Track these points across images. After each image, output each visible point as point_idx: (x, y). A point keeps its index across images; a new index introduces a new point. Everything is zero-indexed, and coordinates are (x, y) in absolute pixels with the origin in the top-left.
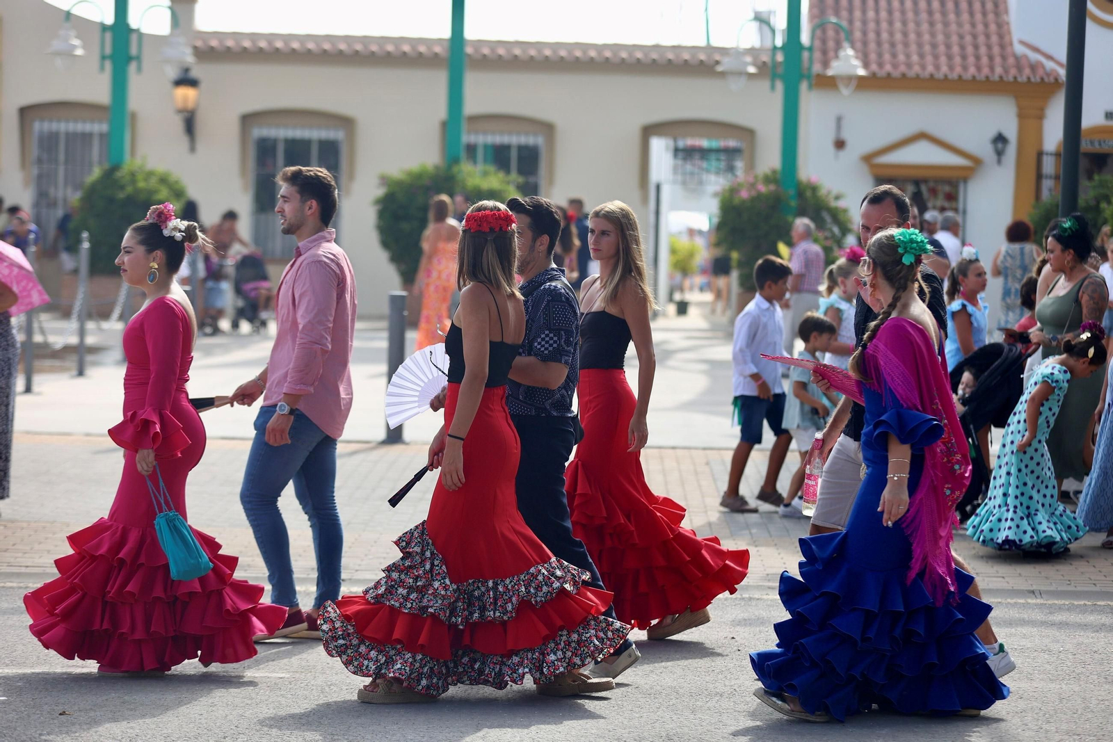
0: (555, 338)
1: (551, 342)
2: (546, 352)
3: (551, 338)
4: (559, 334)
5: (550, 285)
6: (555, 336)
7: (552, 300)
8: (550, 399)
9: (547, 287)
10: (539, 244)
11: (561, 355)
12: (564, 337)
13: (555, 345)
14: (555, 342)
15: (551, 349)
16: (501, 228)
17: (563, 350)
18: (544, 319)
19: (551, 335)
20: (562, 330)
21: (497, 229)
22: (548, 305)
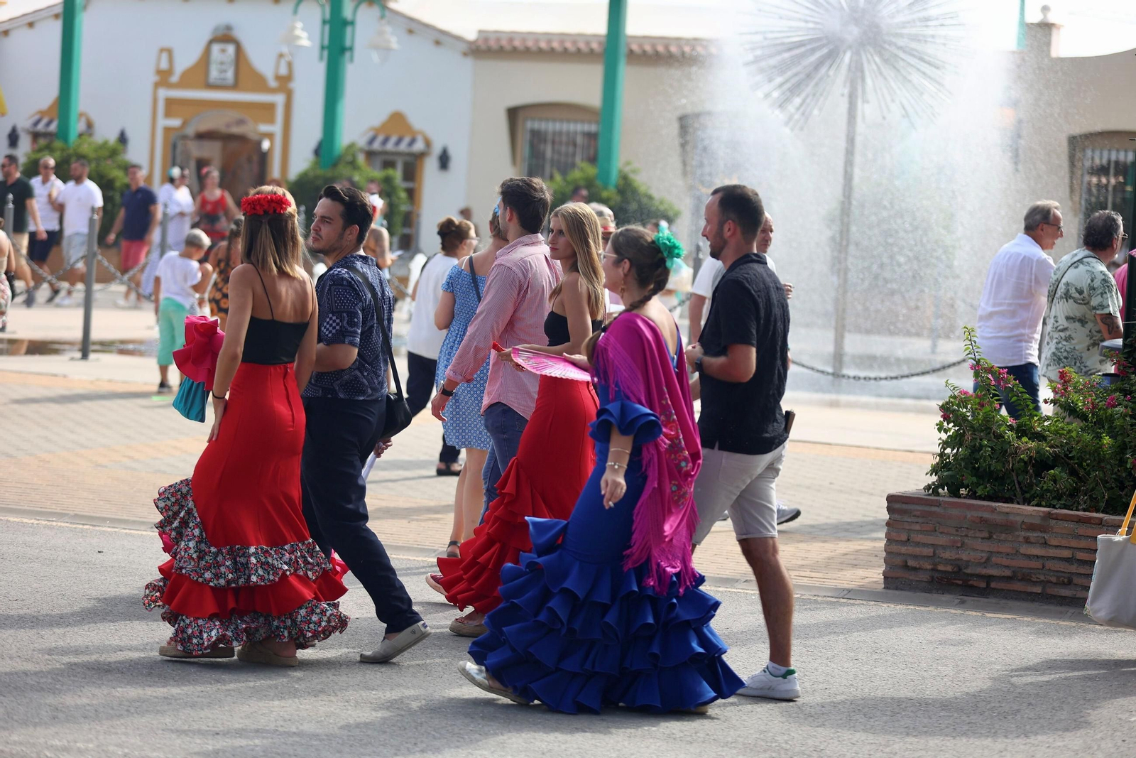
0: (338, 321)
1: (334, 325)
2: (330, 335)
3: (334, 321)
4: (341, 315)
5: (339, 272)
6: (337, 318)
7: (334, 285)
8: (337, 380)
9: (336, 272)
10: (349, 233)
11: (344, 337)
12: (346, 319)
13: (338, 328)
14: (338, 324)
15: (334, 331)
16: (275, 211)
17: (347, 331)
18: (328, 303)
19: (334, 318)
20: (343, 312)
21: (271, 211)
22: (329, 290)
